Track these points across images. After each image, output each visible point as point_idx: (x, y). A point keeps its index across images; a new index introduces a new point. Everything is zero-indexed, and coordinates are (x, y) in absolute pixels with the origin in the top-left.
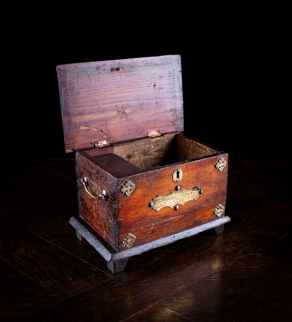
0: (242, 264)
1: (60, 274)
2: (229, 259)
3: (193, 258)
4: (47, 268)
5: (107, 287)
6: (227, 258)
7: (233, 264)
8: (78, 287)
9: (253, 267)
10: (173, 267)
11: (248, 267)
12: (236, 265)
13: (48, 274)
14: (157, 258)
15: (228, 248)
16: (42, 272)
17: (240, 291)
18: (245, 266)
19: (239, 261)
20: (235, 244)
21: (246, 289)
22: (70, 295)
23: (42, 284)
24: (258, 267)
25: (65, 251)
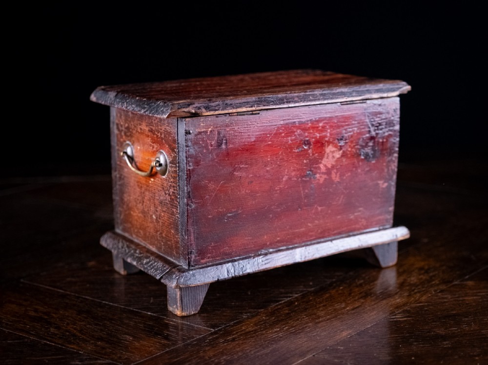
0: (446, 296)
1: (105, 333)
2: (419, 292)
3: (353, 294)
4: (75, 327)
5: (205, 343)
6: (416, 291)
7: (430, 297)
8: (149, 347)
9: (466, 298)
10: (321, 309)
11: (457, 299)
12: (436, 298)
13: (80, 335)
14: (286, 300)
15: (412, 279)
16: (68, 333)
17: (456, 330)
18: (451, 298)
19: (439, 292)
20: (423, 272)
21: (466, 327)
22: (137, 359)
23: (73, 348)
24: (475, 298)
25: (101, 303)
